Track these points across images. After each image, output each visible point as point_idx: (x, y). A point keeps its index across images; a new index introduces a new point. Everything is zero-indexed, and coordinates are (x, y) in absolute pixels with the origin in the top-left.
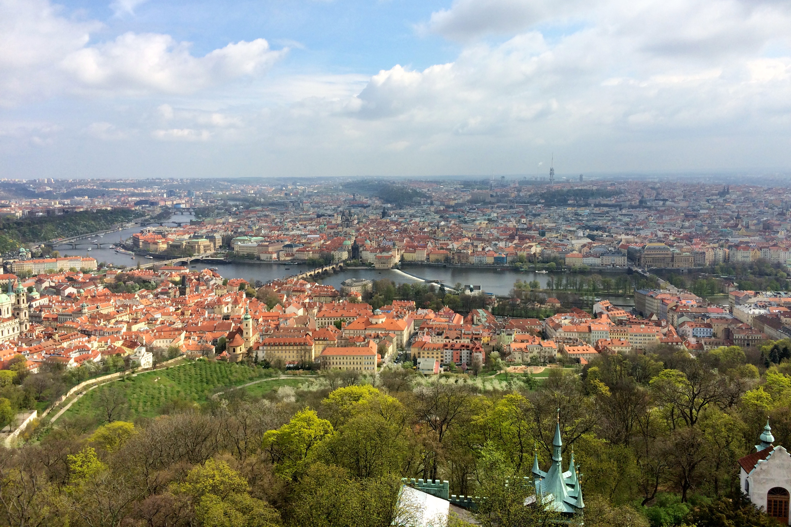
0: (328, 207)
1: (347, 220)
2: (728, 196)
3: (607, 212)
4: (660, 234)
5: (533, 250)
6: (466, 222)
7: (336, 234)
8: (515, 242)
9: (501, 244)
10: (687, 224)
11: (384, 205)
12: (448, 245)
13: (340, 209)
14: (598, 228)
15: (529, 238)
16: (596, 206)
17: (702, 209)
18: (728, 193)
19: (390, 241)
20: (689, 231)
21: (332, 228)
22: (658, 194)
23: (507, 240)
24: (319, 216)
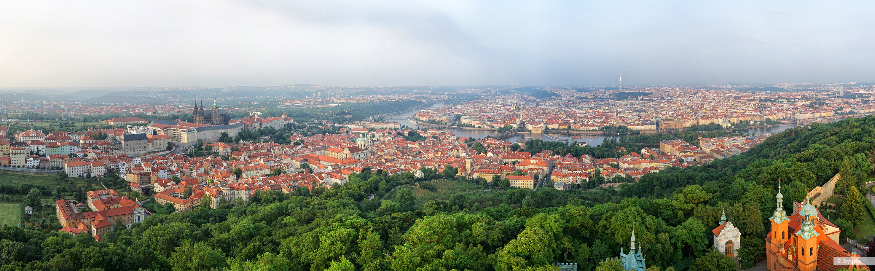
0: (509, 101)
1: (518, 108)
2: (698, 95)
3: (646, 103)
4: (670, 113)
5: (612, 123)
6: (578, 109)
7: (513, 115)
8: (603, 119)
9: (597, 120)
10: (682, 108)
11: (537, 100)
12: (570, 121)
13: (515, 102)
14: (643, 111)
15: (610, 116)
16: (641, 100)
17: (687, 101)
18: (698, 93)
19: (540, 118)
20: (682, 111)
21: (511, 112)
22: (669, 94)
23: (599, 118)
24: (504, 106)
